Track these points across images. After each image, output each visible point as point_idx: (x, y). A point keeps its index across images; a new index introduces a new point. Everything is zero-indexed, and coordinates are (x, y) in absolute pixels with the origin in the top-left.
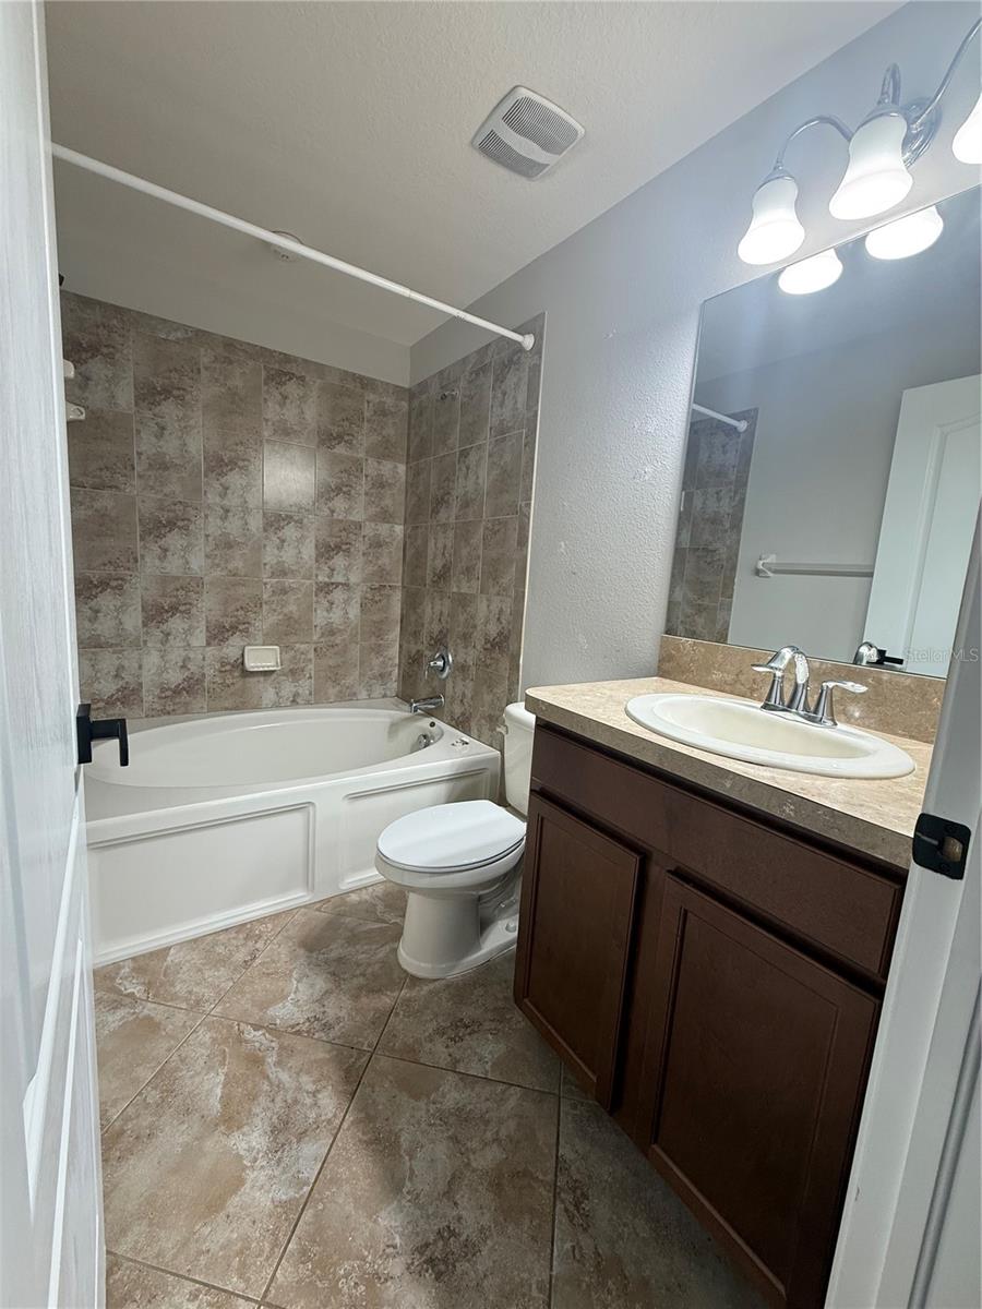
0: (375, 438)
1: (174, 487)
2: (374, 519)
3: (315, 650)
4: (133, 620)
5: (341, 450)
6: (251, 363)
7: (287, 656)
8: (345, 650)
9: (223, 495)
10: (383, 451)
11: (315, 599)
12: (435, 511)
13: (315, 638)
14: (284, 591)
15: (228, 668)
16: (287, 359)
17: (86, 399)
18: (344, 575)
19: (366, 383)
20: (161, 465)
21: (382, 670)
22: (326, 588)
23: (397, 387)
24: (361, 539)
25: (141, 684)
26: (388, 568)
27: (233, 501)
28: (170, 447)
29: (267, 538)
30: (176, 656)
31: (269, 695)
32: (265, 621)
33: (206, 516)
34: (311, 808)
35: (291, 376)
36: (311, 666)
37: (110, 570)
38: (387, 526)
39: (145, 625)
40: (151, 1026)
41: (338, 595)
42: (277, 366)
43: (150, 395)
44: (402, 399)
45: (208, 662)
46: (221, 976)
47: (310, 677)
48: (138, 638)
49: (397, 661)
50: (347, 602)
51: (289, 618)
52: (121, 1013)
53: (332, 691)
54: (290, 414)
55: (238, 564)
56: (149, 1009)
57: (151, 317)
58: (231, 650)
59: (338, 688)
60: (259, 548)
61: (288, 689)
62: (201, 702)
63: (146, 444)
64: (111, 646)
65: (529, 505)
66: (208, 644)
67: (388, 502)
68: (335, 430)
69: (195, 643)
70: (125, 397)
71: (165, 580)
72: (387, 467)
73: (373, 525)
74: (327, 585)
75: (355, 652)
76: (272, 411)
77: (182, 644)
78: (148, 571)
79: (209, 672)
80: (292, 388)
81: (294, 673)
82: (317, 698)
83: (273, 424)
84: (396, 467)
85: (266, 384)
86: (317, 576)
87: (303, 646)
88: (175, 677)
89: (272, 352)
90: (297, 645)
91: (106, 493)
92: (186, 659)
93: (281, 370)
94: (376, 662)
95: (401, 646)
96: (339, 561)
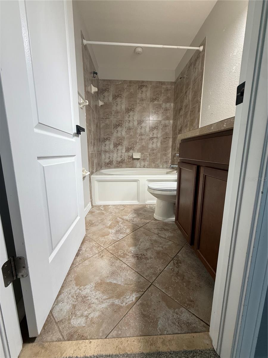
0: (165, 97)
1: (119, 117)
2: (164, 119)
3: (149, 154)
4: (112, 146)
5: (156, 102)
6: (135, 85)
7: (142, 156)
8: (156, 154)
9: (129, 117)
10: (167, 100)
11: (149, 141)
12: (179, 113)
13: (149, 151)
14: (142, 139)
15: (130, 158)
16: (143, 82)
17: (104, 101)
18: (156, 135)
19: (162, 83)
20: (117, 112)
21: (166, 160)
22: (152, 139)
23: (171, 82)
24: (161, 125)
25: (113, 160)
26: (168, 133)
27: (131, 119)
28: (119, 108)
29: (138, 127)
30: (119, 154)
31: (138, 165)
32: (138, 147)
33: (125, 123)
34: (139, 181)
35: (144, 86)
36: (148, 158)
37: (108, 136)
38: (168, 121)
39: (114, 147)
40: (103, 214)
41: (155, 140)
42: (141, 84)
43: (115, 97)
44: (173, 85)
45: (126, 156)
46: (117, 211)
47: (148, 161)
48: (113, 150)
49: (170, 158)
50: (157, 142)
51: (143, 146)
52: (99, 211)
53: (153, 165)
54: (144, 96)
55: (132, 133)
56: (103, 212)
57: (115, 80)
58: (130, 154)
59: (155, 164)
60: (136, 129)
61: (143, 163)
62: (124, 165)
63: (114, 108)
64: (108, 152)
65: (201, 99)
66: (126, 152)
67: (168, 114)
68: (154, 97)
69: (123, 152)
70: (111, 99)
71: (118, 137)
72: (168, 105)
73: (164, 121)
74: (152, 138)
75: (159, 155)
76: (139, 95)
77: (120, 152)
78: (115, 136)
79: (126, 158)
80: (144, 89)
81: (144, 160)
82: (149, 166)
83: (140, 99)
84: (171, 104)
85: (138, 89)
86: (150, 135)
87: (146, 153)
88: (119, 159)
89: (139, 81)
90: (145, 153)
91: (107, 120)
92: (121, 155)
93: (141, 85)
94: (165, 158)
95: (171, 154)
96: (155, 131)
